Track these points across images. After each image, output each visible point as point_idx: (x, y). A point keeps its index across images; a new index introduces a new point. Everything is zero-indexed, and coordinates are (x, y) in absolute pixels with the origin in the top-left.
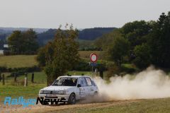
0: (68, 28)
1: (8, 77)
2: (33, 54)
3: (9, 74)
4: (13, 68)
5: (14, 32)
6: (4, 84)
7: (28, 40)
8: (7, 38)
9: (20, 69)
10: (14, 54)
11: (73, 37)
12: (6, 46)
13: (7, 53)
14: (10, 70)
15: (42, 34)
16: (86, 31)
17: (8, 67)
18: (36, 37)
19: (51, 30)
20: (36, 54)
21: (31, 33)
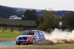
0: (50, 10)
1: (23, 29)
2: (34, 20)
4: (25, 26)
5: (27, 10)
6: (21, 32)
7: (33, 14)
8: (23, 13)
9: (28, 26)
12: (23, 16)
15: (39, 12)
16: (58, 12)
17: (23, 25)
18: (36, 13)
21: (34, 11)
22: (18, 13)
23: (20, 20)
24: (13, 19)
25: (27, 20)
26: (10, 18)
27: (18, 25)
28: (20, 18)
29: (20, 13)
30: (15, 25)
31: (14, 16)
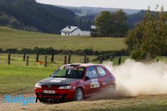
1: (94, 60)
2: (122, 37)
3: (96, 57)
4: (100, 51)
5: (103, 12)
7: (117, 21)
8: (95, 20)
9: (107, 52)
10: (102, 36)
11: (164, 20)
12: (93, 27)
13: (94, 35)
14: (97, 53)
17: (95, 50)
18: (126, 18)
19: (143, 11)
20: (125, 37)
21: (121, 14)
22: (81, 21)
23: (87, 37)
24: (70, 35)
25: (105, 36)
26: (62, 34)
27: (82, 49)
28: (88, 33)
29: (87, 20)
30: (75, 49)
31: (73, 28)
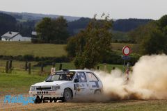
1: (35, 66)
2: (62, 43)
3: (36, 63)
4: (40, 57)
5: (44, 19)
6: (30, 73)
7: (58, 28)
8: (36, 26)
9: (47, 58)
10: (43, 43)
11: (107, 28)
12: (34, 33)
13: (35, 41)
14: (37, 59)
15: (73, 22)
16: (120, 21)
17: (35, 56)
18: (67, 25)
19: (83, 19)
20: (66, 43)
21: (62, 21)
23: (28, 43)
24: (11, 40)
25: (45, 43)
26: (3, 39)
27: (23, 55)
28: (29, 39)
29: (28, 27)
30: (15, 54)
31: (14, 33)
